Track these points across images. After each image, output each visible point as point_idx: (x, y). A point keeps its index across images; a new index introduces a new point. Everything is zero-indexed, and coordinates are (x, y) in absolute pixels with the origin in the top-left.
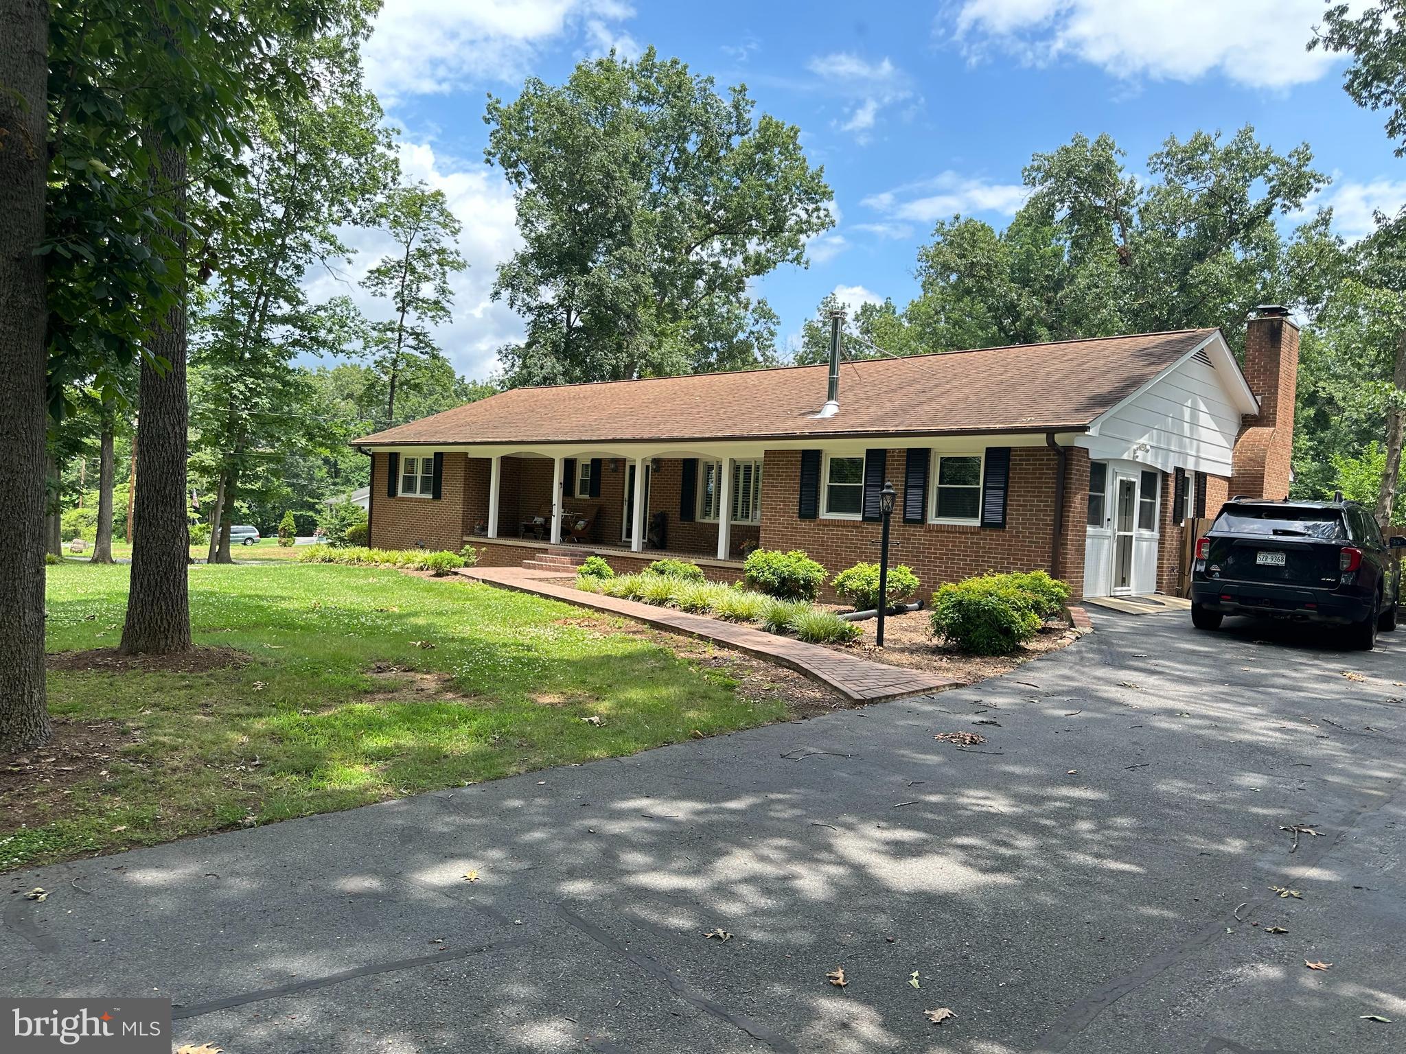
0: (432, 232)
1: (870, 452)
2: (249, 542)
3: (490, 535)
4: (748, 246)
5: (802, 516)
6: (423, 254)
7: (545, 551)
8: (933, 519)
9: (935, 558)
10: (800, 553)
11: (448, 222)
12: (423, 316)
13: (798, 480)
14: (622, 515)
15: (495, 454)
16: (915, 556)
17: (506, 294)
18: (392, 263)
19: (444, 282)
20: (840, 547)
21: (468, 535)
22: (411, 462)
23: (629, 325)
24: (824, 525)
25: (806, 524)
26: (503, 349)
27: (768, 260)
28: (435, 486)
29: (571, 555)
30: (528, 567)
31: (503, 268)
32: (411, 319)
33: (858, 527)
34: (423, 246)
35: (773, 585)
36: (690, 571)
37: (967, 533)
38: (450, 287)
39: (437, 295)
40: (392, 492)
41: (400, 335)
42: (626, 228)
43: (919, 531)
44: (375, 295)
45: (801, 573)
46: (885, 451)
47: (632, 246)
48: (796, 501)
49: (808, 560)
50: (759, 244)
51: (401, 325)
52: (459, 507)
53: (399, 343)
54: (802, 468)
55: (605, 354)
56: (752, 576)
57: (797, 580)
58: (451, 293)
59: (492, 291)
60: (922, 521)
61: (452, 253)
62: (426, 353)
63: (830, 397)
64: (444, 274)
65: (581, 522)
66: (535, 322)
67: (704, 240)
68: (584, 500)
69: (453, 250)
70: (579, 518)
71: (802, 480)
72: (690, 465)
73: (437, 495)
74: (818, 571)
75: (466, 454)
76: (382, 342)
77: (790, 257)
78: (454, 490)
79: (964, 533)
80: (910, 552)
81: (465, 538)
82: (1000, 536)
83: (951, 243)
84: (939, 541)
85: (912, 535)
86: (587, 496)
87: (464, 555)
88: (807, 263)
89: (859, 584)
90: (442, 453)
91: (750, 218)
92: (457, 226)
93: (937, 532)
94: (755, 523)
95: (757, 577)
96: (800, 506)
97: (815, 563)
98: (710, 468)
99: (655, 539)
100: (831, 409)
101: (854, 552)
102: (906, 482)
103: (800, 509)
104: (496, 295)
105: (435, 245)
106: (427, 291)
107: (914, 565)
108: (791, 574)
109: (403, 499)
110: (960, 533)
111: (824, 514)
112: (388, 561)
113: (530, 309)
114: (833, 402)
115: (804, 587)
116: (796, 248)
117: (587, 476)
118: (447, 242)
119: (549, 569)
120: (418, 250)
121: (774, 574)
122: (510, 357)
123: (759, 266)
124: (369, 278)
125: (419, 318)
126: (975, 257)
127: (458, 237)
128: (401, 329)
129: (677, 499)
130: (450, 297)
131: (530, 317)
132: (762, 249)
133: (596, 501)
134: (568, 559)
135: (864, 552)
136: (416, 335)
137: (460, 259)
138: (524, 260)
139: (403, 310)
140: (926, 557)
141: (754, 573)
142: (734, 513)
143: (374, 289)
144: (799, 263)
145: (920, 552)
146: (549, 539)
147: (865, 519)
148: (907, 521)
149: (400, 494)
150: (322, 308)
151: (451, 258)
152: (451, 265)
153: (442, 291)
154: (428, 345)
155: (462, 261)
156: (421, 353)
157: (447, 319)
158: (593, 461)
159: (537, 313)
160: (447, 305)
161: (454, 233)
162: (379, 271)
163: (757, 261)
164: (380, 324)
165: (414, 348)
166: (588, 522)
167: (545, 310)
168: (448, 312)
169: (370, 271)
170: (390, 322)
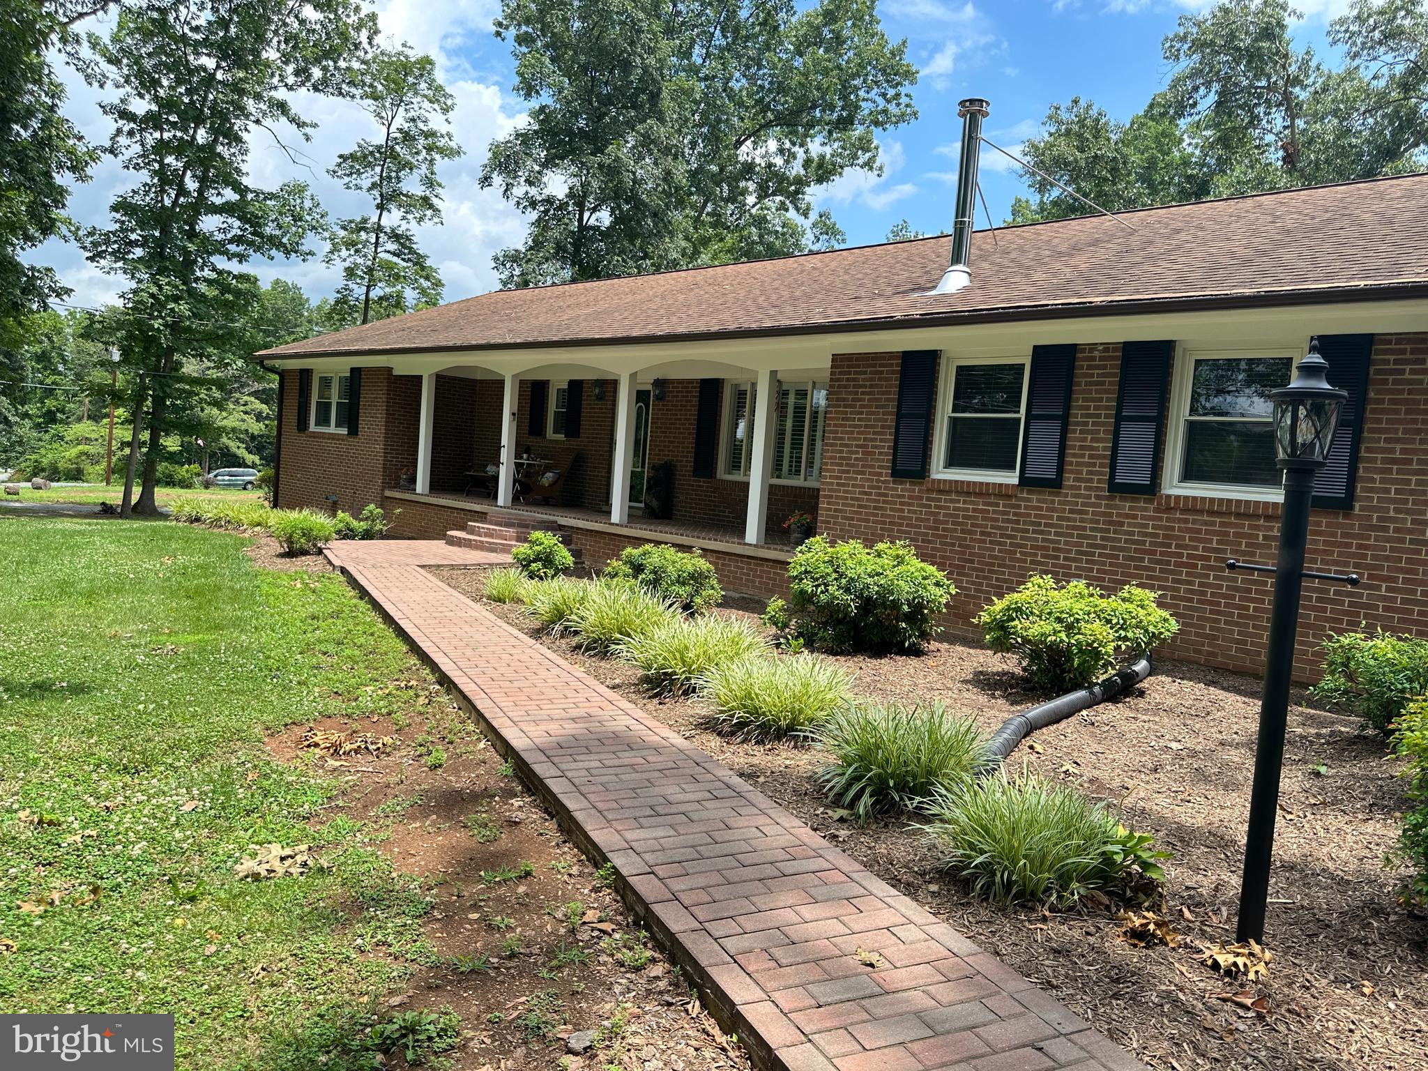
0: (416, 106)
1: (1041, 353)
2: (249, 486)
3: (419, 489)
4: (810, 145)
5: (898, 473)
6: (407, 137)
7: (482, 517)
8: (1174, 486)
9: (1177, 564)
10: (900, 548)
11: (439, 96)
12: (407, 216)
13: (892, 408)
15: (427, 367)
16: (1132, 559)
17: (498, 179)
18: (371, 149)
19: (434, 173)
20: (970, 532)
21: (391, 488)
22: (326, 382)
23: (655, 225)
24: (941, 492)
25: (903, 489)
26: (499, 255)
27: (834, 164)
28: (350, 418)
29: (520, 525)
30: (453, 542)
31: (497, 146)
32: (393, 218)
33: (1008, 497)
34: (406, 126)
35: (846, 614)
36: (690, 568)
37: (1258, 517)
38: (438, 178)
39: (423, 188)
40: (302, 425)
41: (377, 238)
42: (655, 97)
43: (1143, 509)
44: (348, 188)
45: (905, 590)
46: (1073, 348)
47: (661, 120)
48: (887, 447)
49: (917, 563)
50: (824, 144)
51: (379, 225)
52: (379, 447)
53: (376, 248)
54: (901, 387)
55: (624, 260)
56: (803, 592)
57: (896, 605)
58: (440, 185)
59: (481, 175)
60: (1151, 488)
61: (442, 136)
62: (409, 260)
63: (956, 259)
64: (432, 162)
65: (549, 475)
66: (539, 220)
67: (756, 134)
68: (557, 441)
69: (444, 132)
70: (548, 468)
71: (899, 407)
72: (710, 389)
73: (353, 431)
74: (937, 584)
75: (390, 369)
76: (354, 244)
77: (860, 161)
78: (373, 421)
79: (1247, 516)
80: (1122, 549)
81: (388, 493)
82: (1338, 525)
83: (1068, 132)
84: (1188, 530)
85: (1127, 516)
86: (561, 437)
87: (366, 519)
88: (881, 169)
89: (1048, 629)
90: (359, 369)
91: (814, 107)
92: (449, 102)
93: (1184, 511)
94: (812, 483)
95: (814, 594)
96: (895, 455)
97: (932, 569)
98: (742, 394)
99: (655, 503)
100: (955, 281)
101: (999, 543)
102: (1119, 409)
103: (894, 461)
104: (486, 181)
105: (421, 125)
106: (412, 185)
107: (1160, 588)
108: (886, 590)
109: (315, 435)
110: (1238, 515)
111: (940, 471)
112: (259, 524)
113: (533, 204)
114: (960, 267)
115: (908, 618)
116: (869, 150)
117: (562, 407)
118: (436, 122)
119: (480, 547)
120: (400, 130)
121: (847, 590)
122: (508, 266)
123: (824, 171)
124: (339, 165)
125: (404, 218)
126: (1100, 149)
127: (451, 115)
128: (379, 229)
129: (689, 443)
130: (439, 190)
131: (533, 215)
132: (828, 150)
133: (574, 444)
134: (512, 531)
135: (1020, 546)
136: (395, 236)
137: (453, 144)
138: (524, 138)
139: (381, 207)
140: (1158, 562)
141: (808, 586)
142: (775, 465)
143: (347, 179)
144: (871, 169)
145: (1146, 552)
146: (496, 497)
147: (1024, 481)
148: (1116, 488)
149: (313, 427)
150: (272, 196)
151: (442, 143)
152: (441, 151)
153: (430, 183)
154: (411, 250)
155: (455, 147)
156: (403, 260)
157: (436, 220)
158: (572, 383)
159: (542, 209)
160: (435, 201)
161: (446, 110)
162: (352, 156)
163: (820, 166)
164: (351, 222)
165: (394, 254)
166: (560, 476)
167: (552, 204)
168: (437, 210)
169: (341, 156)
170: (365, 221)
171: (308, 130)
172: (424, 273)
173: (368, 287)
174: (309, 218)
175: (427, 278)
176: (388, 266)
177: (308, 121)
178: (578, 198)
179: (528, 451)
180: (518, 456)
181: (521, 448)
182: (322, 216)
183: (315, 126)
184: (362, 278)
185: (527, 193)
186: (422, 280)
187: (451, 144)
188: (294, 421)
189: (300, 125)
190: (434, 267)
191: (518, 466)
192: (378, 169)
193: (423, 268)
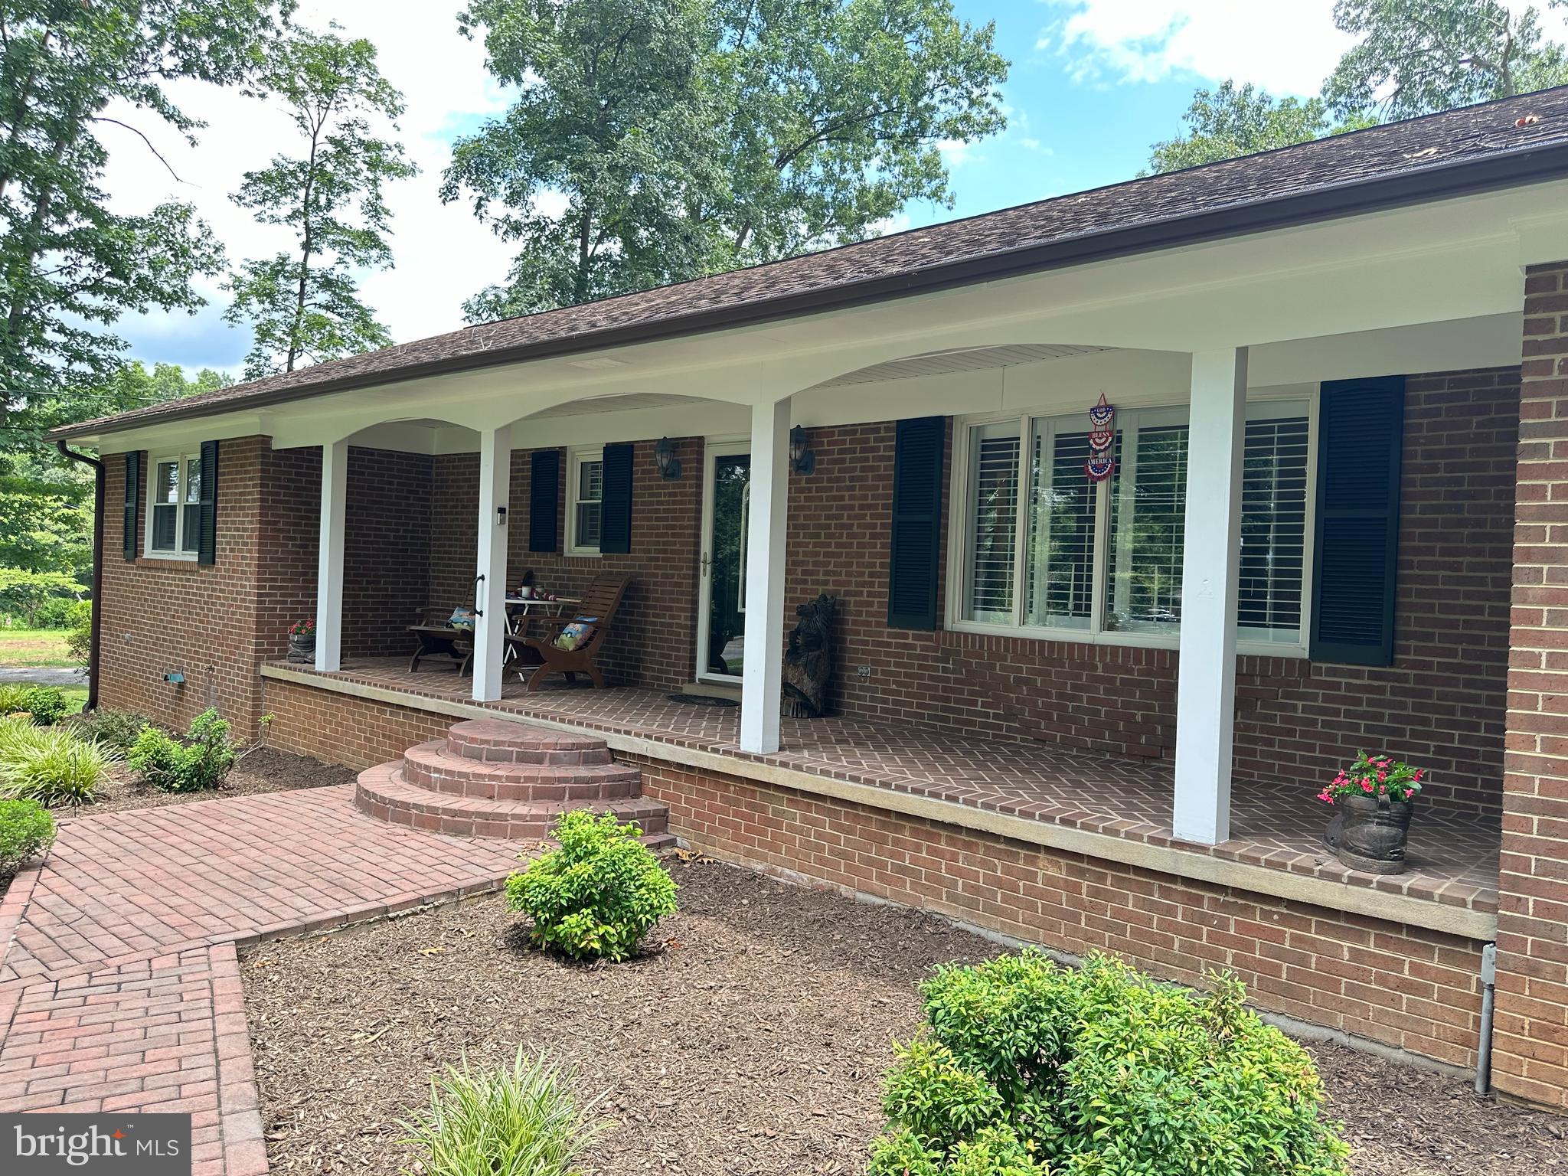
0: (351, 106)
3: (320, 665)
4: (865, 170)
6: (341, 150)
11: (383, 94)
12: (347, 259)
14: (695, 602)
15: (329, 431)
18: (291, 167)
19: (379, 197)
21: (272, 658)
22: (165, 471)
26: (473, 301)
27: (895, 194)
32: (323, 260)
34: (339, 134)
38: (385, 203)
39: (366, 218)
40: (132, 545)
41: (303, 286)
44: (261, 220)
50: (882, 169)
51: (305, 269)
52: (250, 584)
53: (301, 299)
58: (387, 213)
59: (442, 187)
61: (389, 148)
62: (348, 315)
64: (375, 182)
65: (575, 627)
66: (527, 249)
67: (799, 156)
68: (586, 561)
69: (391, 144)
70: (570, 614)
73: (208, 557)
75: (266, 440)
76: (269, 294)
77: (927, 190)
78: (240, 538)
81: (266, 670)
86: (593, 551)
88: (951, 199)
90: (216, 443)
92: (398, 102)
104: (449, 193)
105: (360, 134)
106: (349, 213)
109: (153, 565)
113: (517, 228)
116: (936, 177)
117: (592, 496)
120: (332, 140)
123: (882, 204)
124: (245, 187)
125: (340, 261)
127: (399, 119)
128: (304, 274)
129: (878, 556)
130: (384, 217)
131: (518, 244)
132: (886, 177)
133: (621, 563)
136: (327, 283)
137: (405, 160)
139: (307, 247)
143: (258, 208)
144: (940, 199)
149: (149, 552)
150: (143, 223)
151: (390, 156)
152: (389, 169)
153: (375, 210)
154: (349, 300)
155: (408, 163)
156: (340, 315)
157: (385, 262)
158: (611, 450)
159: (529, 235)
160: (382, 235)
161: (394, 112)
162: (266, 178)
163: (879, 195)
164: (264, 264)
165: (327, 308)
166: (596, 628)
167: (543, 229)
168: (385, 248)
169: (248, 175)
170: (283, 261)
171: (193, 131)
172: (369, 333)
173: (291, 353)
174: (196, 253)
175: (373, 339)
176: (319, 324)
177: (194, 120)
178: (579, 222)
179: (529, 580)
180: (512, 591)
181: (518, 576)
182: (217, 250)
183: (203, 125)
184: (281, 340)
185: (508, 216)
186: (367, 344)
187: (401, 158)
188: (119, 543)
189: (183, 124)
190: (384, 324)
191: (513, 611)
192: (302, 193)
193: (367, 325)
